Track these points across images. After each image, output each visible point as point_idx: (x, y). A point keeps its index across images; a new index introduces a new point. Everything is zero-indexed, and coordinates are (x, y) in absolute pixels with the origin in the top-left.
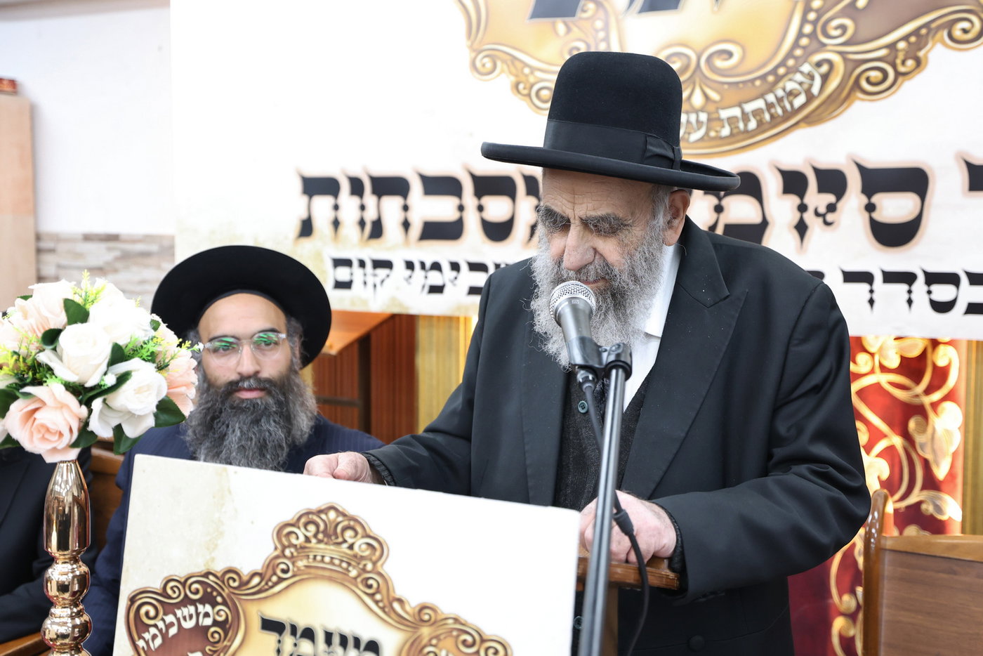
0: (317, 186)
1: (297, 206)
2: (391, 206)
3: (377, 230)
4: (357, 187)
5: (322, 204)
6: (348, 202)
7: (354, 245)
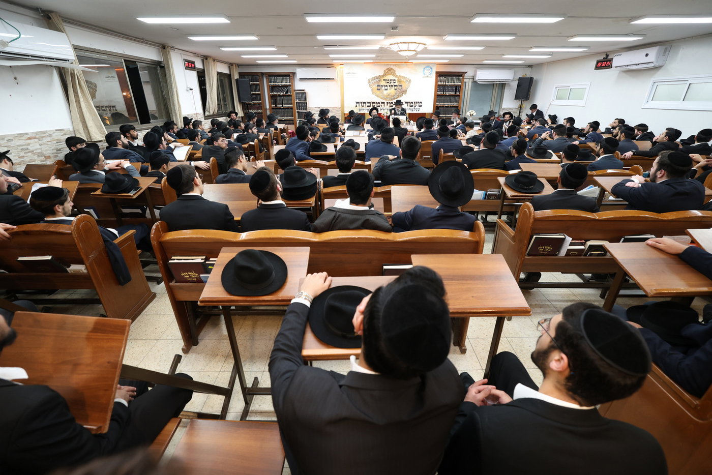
0: (357, 103)
1: (356, 104)
2: (364, 104)
3: (363, 106)
4: (361, 103)
5: (358, 104)
6: (360, 104)
7: (361, 107)
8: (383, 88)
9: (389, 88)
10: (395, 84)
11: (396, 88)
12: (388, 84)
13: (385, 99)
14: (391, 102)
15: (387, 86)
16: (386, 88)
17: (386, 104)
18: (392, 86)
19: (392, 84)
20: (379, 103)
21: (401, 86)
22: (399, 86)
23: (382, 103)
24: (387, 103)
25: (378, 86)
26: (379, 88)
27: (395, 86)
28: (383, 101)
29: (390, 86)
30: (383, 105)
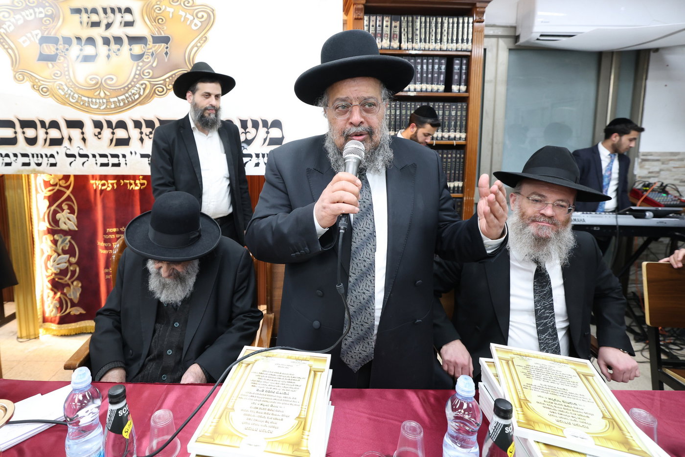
8: (75, 49)
9: (102, 49)
10: (132, 32)
11: (137, 49)
12: (98, 33)
13: (85, 108)
14: (114, 119)
15: (91, 40)
16: (89, 50)
17: (89, 129)
18: (118, 40)
19: (117, 30)
20: (54, 125)
21: (166, 40)
22: (157, 40)
23: (72, 124)
24: (98, 125)
25: (45, 40)
26: (50, 50)
27: (133, 40)
28: (75, 115)
29: (106, 41)
30: (75, 133)
